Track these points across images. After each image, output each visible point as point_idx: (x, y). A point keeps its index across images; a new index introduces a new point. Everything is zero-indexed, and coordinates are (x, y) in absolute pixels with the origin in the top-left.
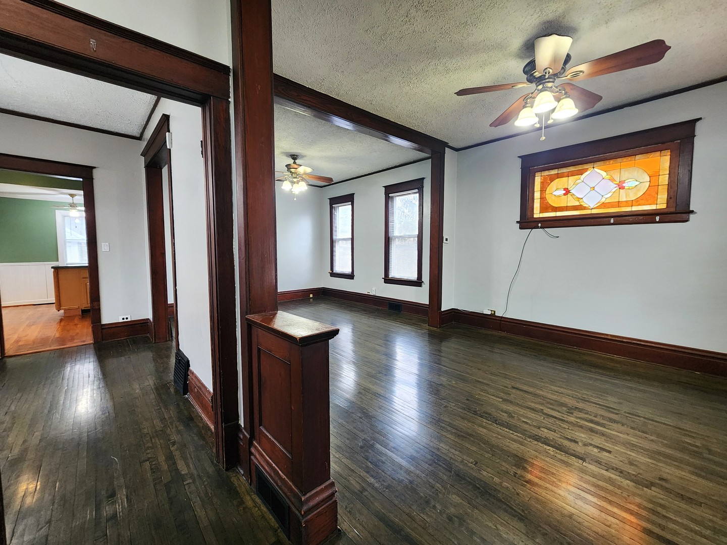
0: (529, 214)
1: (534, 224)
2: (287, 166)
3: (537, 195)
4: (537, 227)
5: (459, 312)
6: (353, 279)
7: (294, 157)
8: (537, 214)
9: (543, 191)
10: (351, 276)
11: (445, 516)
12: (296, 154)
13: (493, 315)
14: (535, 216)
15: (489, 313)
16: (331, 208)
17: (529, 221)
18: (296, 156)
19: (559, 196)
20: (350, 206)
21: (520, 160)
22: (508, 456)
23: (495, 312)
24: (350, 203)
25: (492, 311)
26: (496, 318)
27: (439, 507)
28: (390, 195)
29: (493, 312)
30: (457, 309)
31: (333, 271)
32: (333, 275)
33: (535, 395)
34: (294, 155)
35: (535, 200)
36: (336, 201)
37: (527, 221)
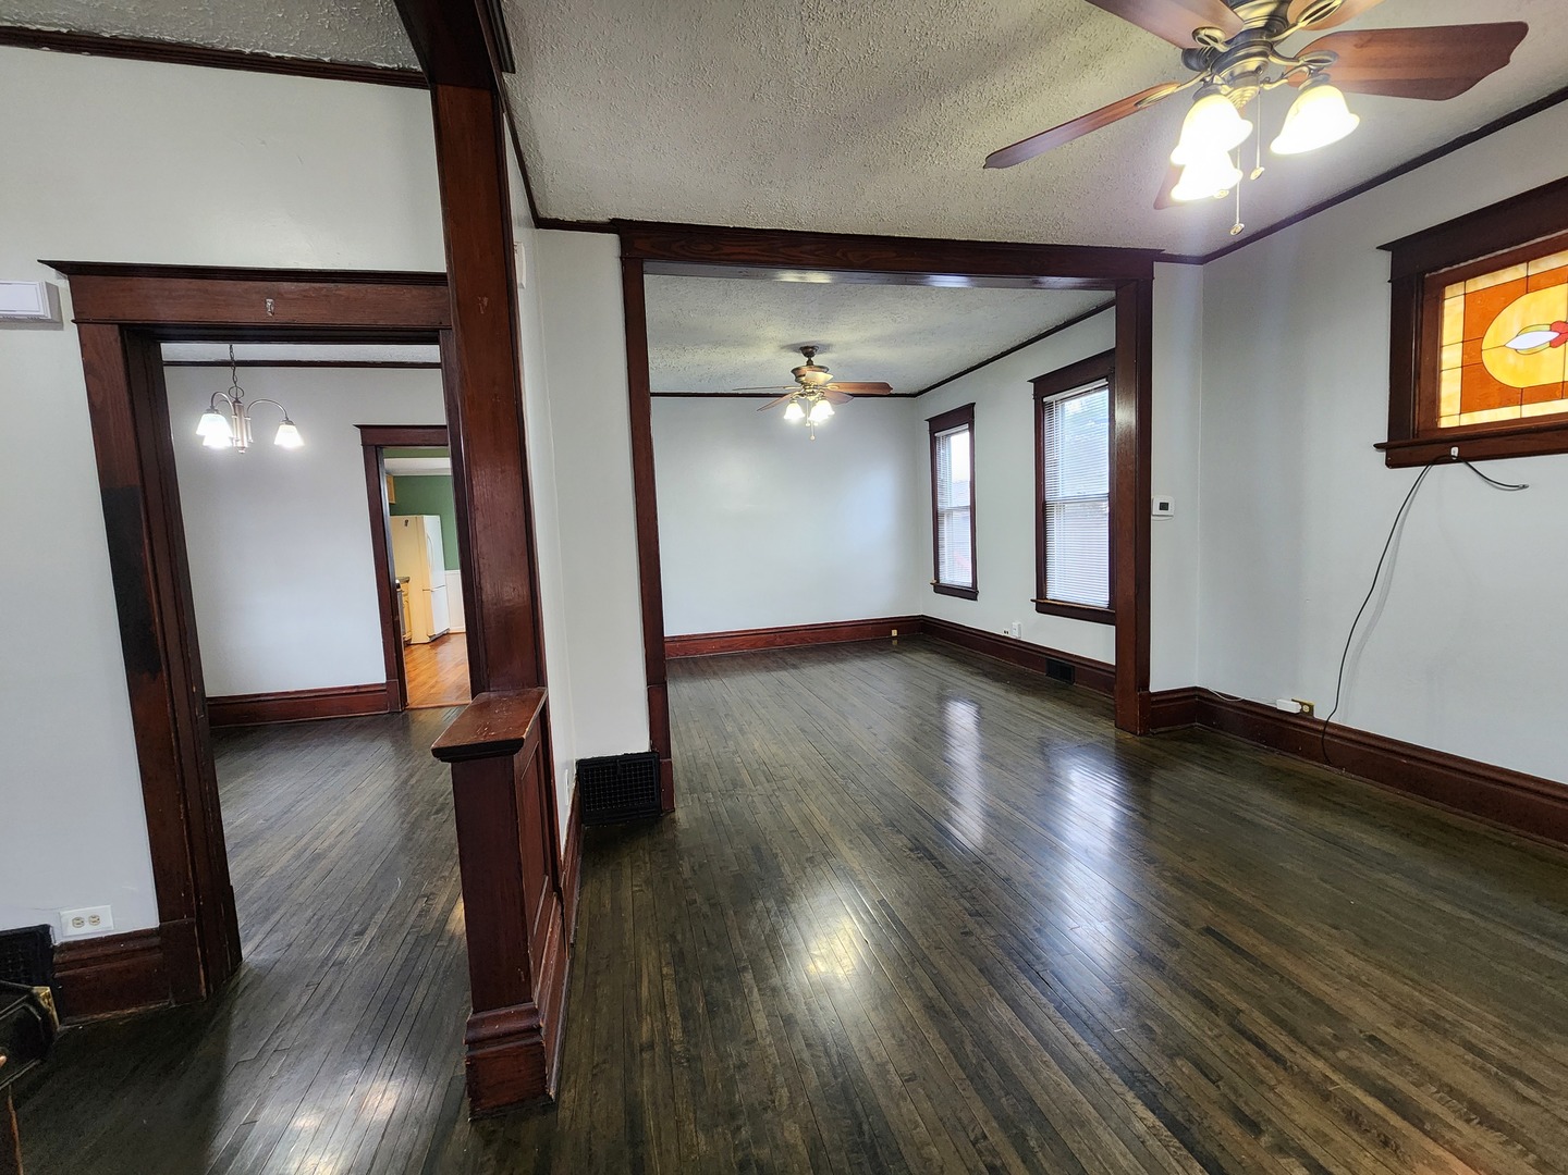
0: (1419, 417)
1: (1435, 450)
2: (793, 371)
3: (1451, 356)
4: (1448, 460)
5: (1210, 696)
6: (976, 599)
7: (808, 351)
8: (1451, 415)
9: (1472, 341)
10: (970, 593)
11: (740, 1154)
12: (812, 345)
13: (1306, 715)
14: (1445, 423)
15: (1294, 708)
16: (933, 441)
17: (1421, 439)
18: (812, 348)
19: (1533, 352)
20: (967, 434)
21: (1386, 258)
22: (1007, 1094)
23: (1311, 707)
24: (967, 426)
25: (1302, 704)
26: (1315, 726)
27: (745, 1133)
28: (1045, 400)
29: (1306, 709)
30: (1206, 691)
31: (938, 581)
32: (940, 588)
33: (1262, 966)
34: (807, 348)
35: (1444, 375)
36: (942, 424)
37: (1411, 439)
